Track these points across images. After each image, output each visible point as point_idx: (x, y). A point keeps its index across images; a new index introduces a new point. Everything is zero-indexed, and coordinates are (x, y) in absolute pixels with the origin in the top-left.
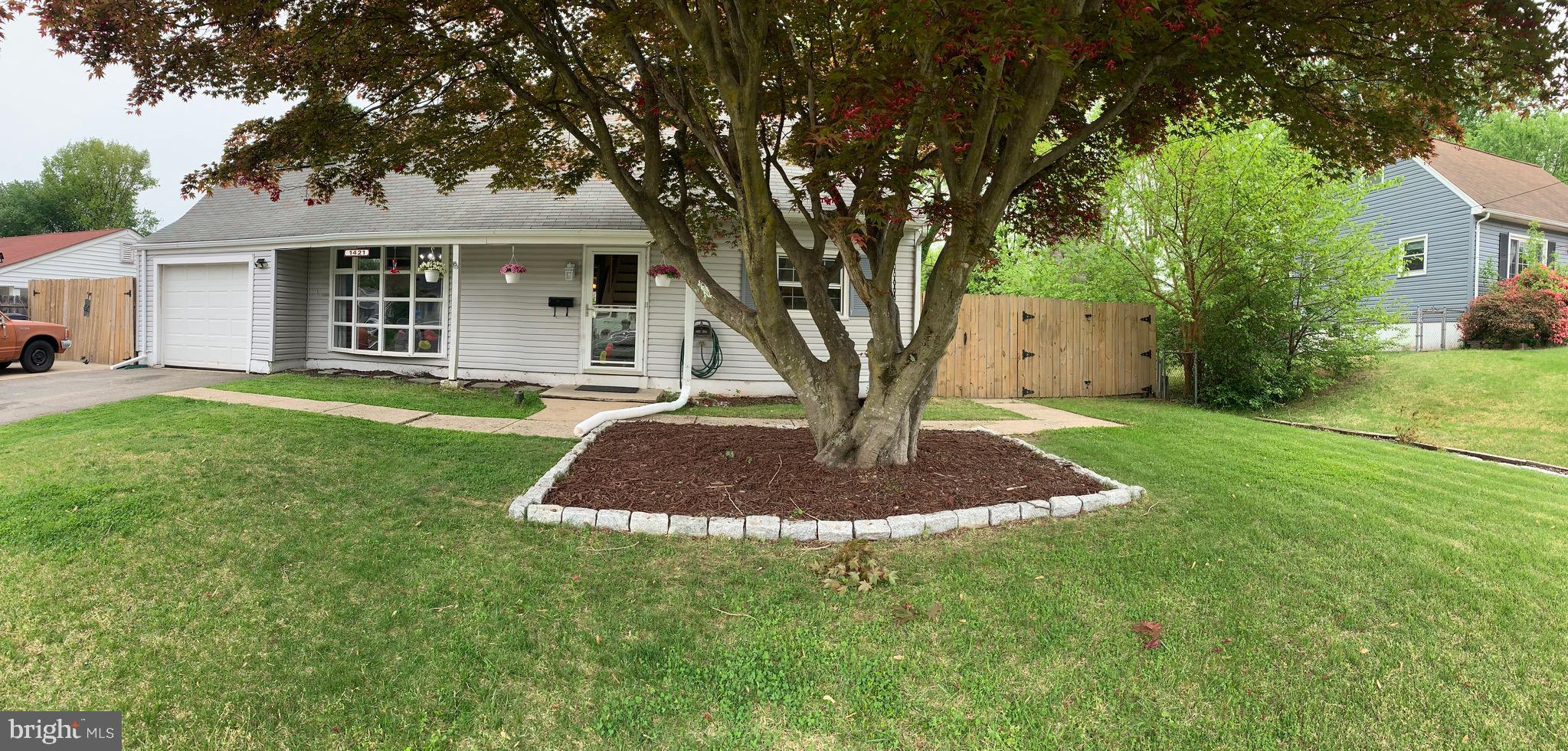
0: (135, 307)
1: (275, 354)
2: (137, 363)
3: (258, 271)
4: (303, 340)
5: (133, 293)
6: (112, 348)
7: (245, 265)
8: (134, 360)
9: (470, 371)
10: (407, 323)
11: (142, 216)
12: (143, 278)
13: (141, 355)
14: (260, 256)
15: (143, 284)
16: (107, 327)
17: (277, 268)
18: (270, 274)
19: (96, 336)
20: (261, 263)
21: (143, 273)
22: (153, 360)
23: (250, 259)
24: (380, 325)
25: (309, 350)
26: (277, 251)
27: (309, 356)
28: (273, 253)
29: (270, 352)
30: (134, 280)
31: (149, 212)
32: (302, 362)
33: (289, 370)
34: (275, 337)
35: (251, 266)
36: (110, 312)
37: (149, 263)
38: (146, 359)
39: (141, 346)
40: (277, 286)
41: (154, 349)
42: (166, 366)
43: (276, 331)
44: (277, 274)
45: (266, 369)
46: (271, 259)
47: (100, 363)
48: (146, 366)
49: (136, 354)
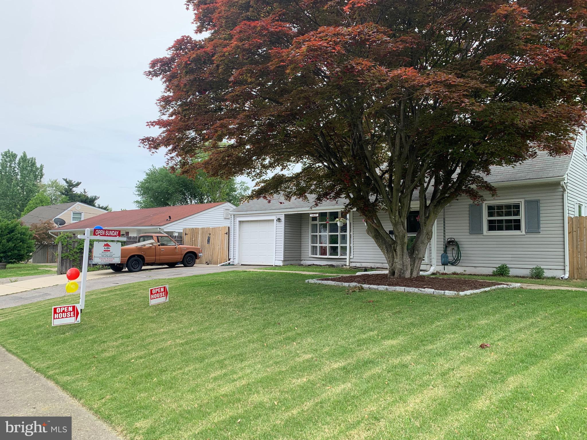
0: (229, 239)
1: (284, 257)
2: (229, 263)
3: (278, 223)
4: (299, 252)
5: (228, 233)
6: (219, 257)
7: (273, 220)
8: (228, 262)
9: (362, 263)
10: (337, 244)
11: (239, 185)
12: (232, 227)
13: (231, 260)
14: (278, 217)
15: (232, 229)
16: (217, 248)
17: (285, 222)
18: (282, 224)
19: (213, 252)
20: (279, 220)
21: (232, 225)
22: (236, 262)
23: (274, 218)
24: (328, 245)
25: (302, 256)
26: (285, 215)
27: (302, 259)
28: (283, 216)
29: (282, 257)
30: (229, 227)
31: (244, 183)
32: (299, 261)
33: (291, 265)
34: (285, 250)
35: (275, 221)
36: (218, 241)
37: (235, 220)
38: (233, 262)
39: (231, 257)
40: (285, 229)
41: (237, 257)
42: (242, 265)
43: (285, 248)
44: (285, 224)
45: (281, 264)
46: (283, 218)
47: (214, 264)
48: (233, 265)
49: (229, 260)
